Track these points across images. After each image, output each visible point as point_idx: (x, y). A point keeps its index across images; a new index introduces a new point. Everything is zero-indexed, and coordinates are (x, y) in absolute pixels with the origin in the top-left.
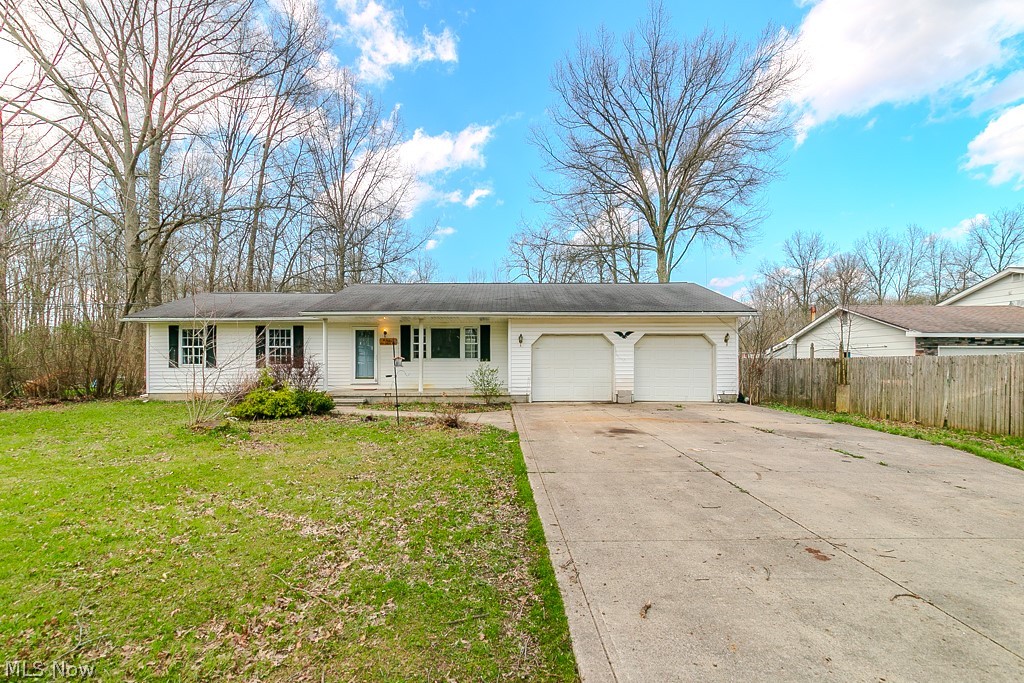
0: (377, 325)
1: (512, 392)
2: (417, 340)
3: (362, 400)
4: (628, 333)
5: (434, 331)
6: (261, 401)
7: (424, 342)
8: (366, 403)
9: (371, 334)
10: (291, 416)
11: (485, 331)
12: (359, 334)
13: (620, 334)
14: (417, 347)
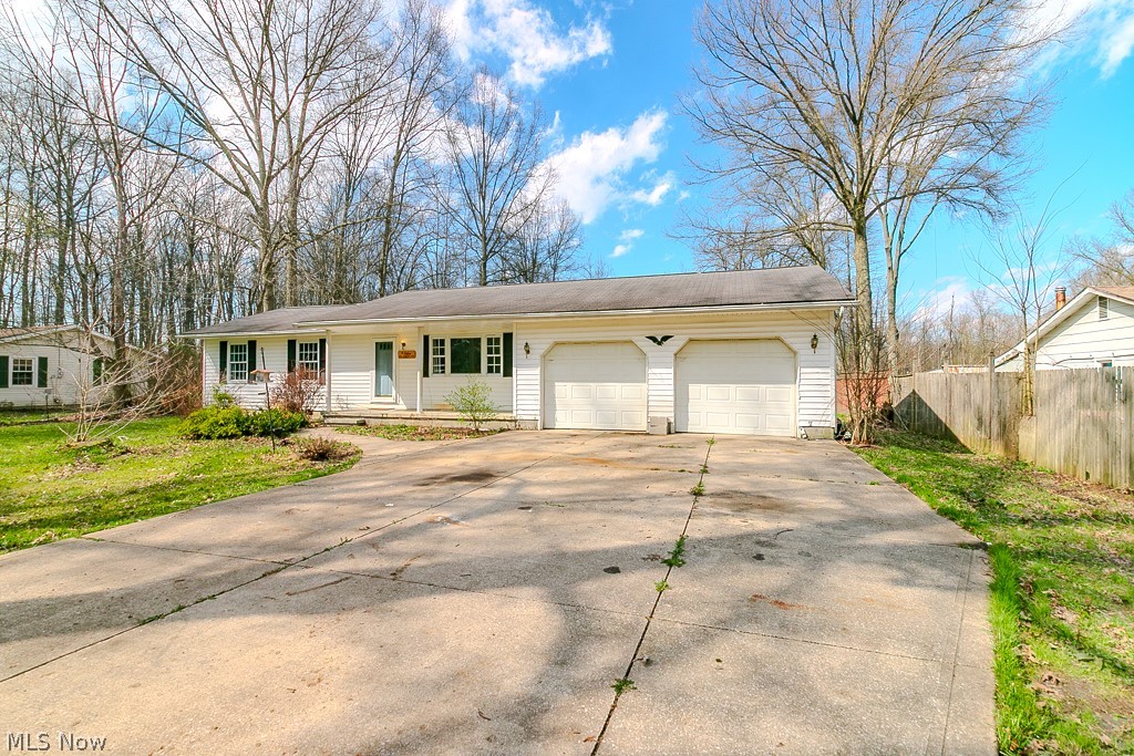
0: (395, 336)
1: (516, 415)
4: (665, 338)
5: (453, 342)
9: (388, 346)
11: (508, 340)
12: (379, 347)
13: (654, 339)
14: (437, 360)
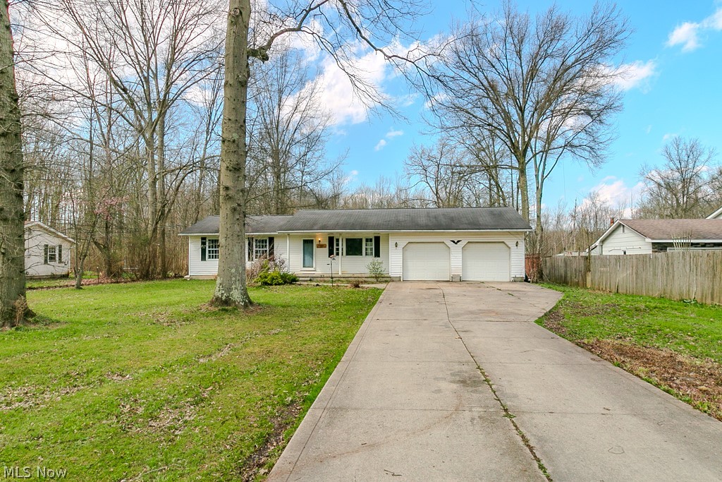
0: (315, 236)
1: (391, 275)
2: (338, 245)
3: (309, 279)
5: (347, 240)
6: (266, 277)
7: (342, 246)
8: (310, 280)
9: (312, 241)
10: (279, 284)
11: (377, 239)
12: (305, 242)
13: (454, 242)
14: (338, 249)
